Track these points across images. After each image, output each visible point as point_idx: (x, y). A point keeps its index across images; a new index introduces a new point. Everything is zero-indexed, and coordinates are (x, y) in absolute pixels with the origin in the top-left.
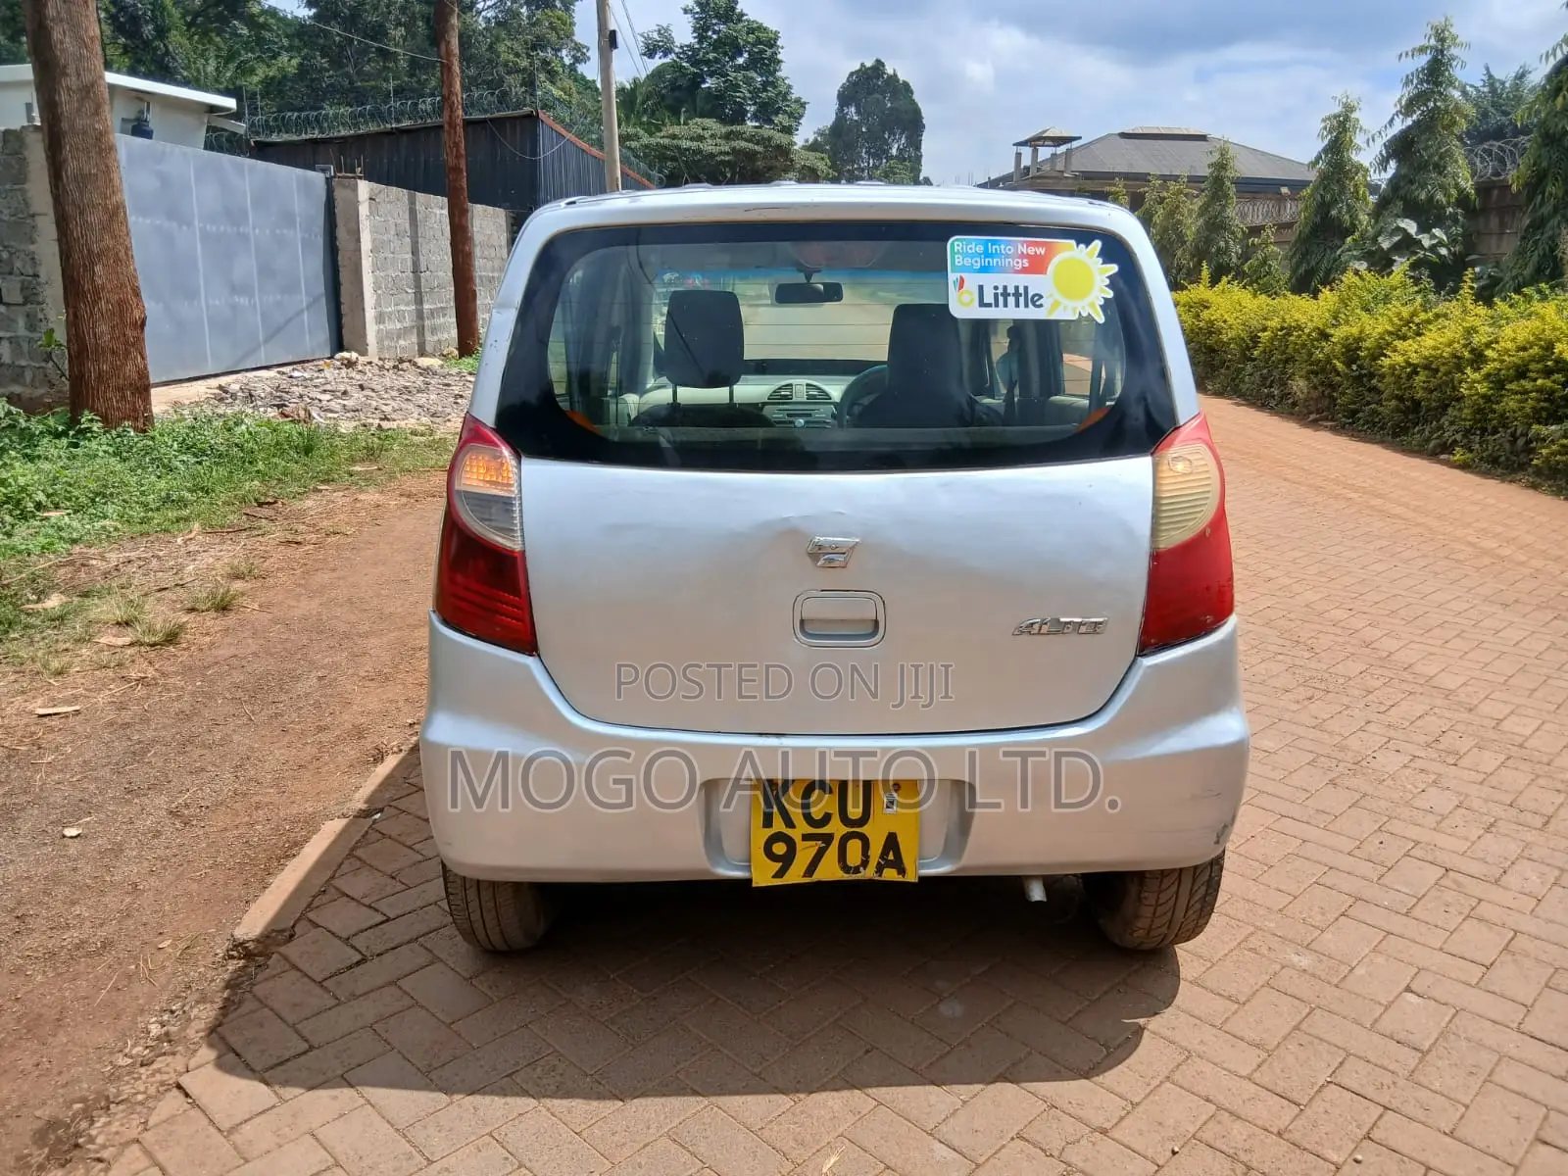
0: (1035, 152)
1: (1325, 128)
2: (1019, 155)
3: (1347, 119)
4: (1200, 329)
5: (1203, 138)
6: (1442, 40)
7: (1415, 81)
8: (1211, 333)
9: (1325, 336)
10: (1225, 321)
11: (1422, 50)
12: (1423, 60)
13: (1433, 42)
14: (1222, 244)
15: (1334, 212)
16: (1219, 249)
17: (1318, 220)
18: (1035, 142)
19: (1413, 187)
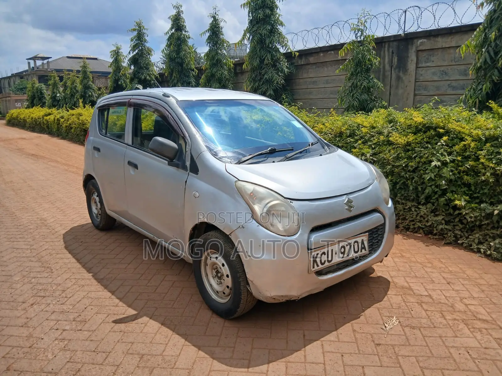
0: (35, 62)
1: (112, 55)
2: (29, 63)
3: (118, 52)
4: (80, 123)
5: (96, 59)
6: (140, 27)
7: (134, 40)
8: (84, 124)
9: (116, 124)
10: (87, 120)
11: (134, 30)
12: (135, 33)
13: (137, 28)
14: (90, 93)
15: (120, 83)
16: (89, 96)
17: (115, 85)
18: (35, 58)
19: (140, 74)
